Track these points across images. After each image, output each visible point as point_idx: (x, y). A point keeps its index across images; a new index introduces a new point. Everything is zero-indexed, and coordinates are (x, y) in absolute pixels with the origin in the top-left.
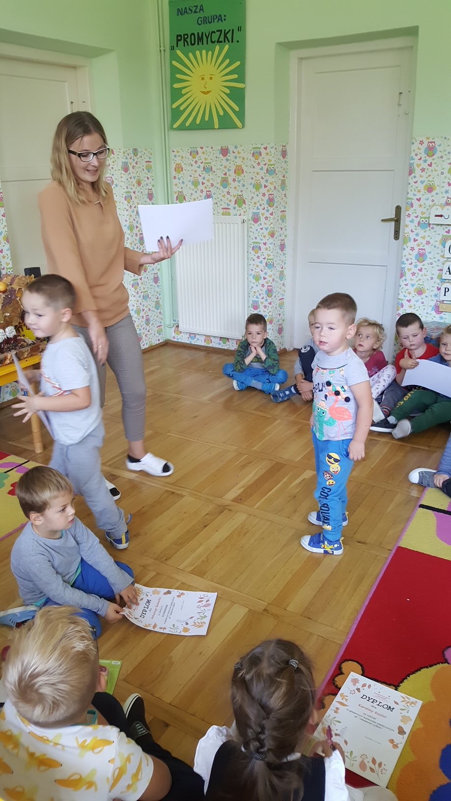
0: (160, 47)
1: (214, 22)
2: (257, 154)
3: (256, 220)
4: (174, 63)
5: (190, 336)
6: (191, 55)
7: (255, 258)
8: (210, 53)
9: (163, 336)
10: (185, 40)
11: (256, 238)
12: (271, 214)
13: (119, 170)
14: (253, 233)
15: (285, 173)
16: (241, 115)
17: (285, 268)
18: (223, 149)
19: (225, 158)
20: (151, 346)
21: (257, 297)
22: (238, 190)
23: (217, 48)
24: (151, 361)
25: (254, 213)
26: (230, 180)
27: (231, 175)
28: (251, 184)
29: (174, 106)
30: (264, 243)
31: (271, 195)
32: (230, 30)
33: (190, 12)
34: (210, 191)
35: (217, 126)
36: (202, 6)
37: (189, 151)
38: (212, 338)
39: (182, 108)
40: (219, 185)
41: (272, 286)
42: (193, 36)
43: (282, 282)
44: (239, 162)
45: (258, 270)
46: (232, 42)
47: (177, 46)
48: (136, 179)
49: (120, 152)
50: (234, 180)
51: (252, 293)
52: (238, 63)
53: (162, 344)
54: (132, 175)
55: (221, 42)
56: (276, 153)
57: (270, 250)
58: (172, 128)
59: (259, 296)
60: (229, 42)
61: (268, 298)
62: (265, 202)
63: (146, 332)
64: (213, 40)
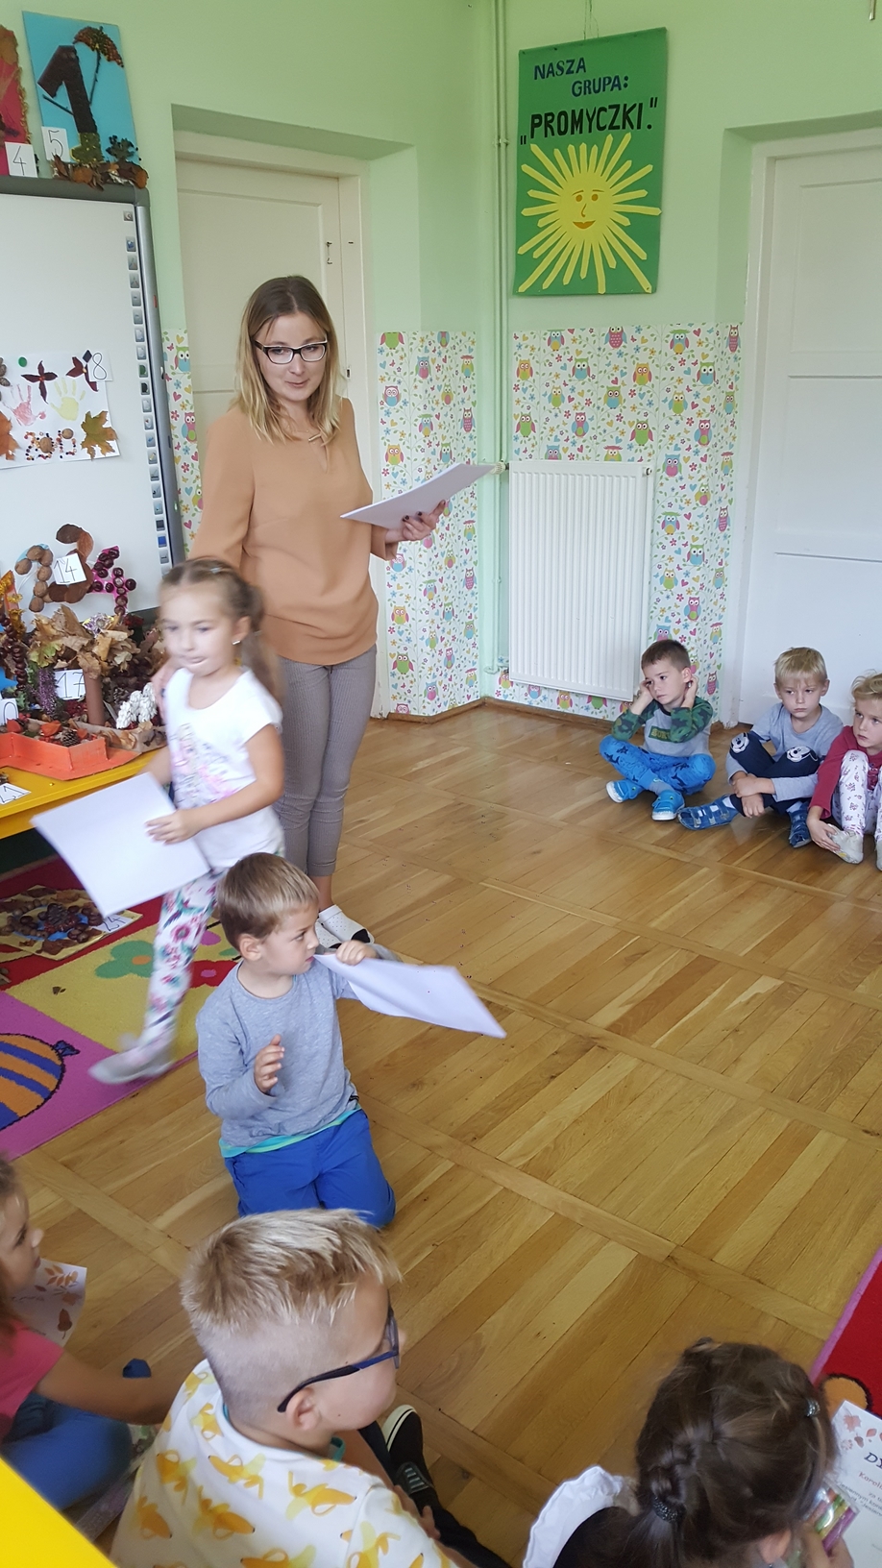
0: (499, 137)
1: (604, 90)
2: (679, 343)
3: (672, 470)
4: (525, 168)
5: (529, 690)
6: (557, 152)
7: (667, 543)
8: (595, 148)
9: (476, 690)
10: (548, 124)
11: (670, 505)
12: (704, 459)
13: (412, 373)
14: (666, 494)
15: (733, 380)
16: (651, 268)
17: (727, 565)
18: (614, 334)
19: (617, 350)
20: (453, 709)
21: (667, 620)
22: (639, 413)
23: (610, 138)
24: (453, 737)
25: (668, 457)
26: (624, 392)
27: (628, 384)
28: (665, 401)
29: (522, 250)
30: (685, 515)
31: (705, 422)
32: (635, 106)
33: (559, 72)
34: (584, 414)
35: (602, 289)
36: (582, 60)
37: (547, 337)
38: (572, 697)
39: (536, 255)
40: (601, 403)
41: (698, 599)
42: (563, 117)
43: (720, 591)
44: (643, 358)
45: (672, 566)
46: (639, 128)
47: (532, 137)
48: (442, 390)
49: (414, 339)
50: (632, 393)
51: (657, 612)
52: (649, 168)
53: (475, 705)
54: (435, 383)
55: (618, 127)
56: (717, 340)
57: (699, 528)
58: (516, 293)
59: (671, 618)
60: (632, 127)
61: (689, 621)
62: (691, 435)
63: (446, 681)
64: (601, 125)
